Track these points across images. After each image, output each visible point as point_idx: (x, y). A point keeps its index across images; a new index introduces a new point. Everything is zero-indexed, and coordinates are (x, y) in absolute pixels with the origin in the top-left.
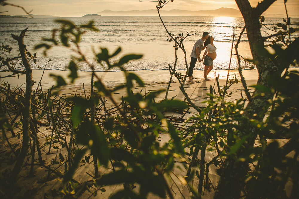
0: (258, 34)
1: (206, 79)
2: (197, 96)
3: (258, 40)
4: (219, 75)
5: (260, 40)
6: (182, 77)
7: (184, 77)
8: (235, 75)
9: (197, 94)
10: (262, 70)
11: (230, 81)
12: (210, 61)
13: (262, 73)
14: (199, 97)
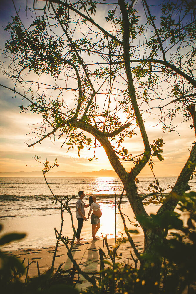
0: (136, 195)
1: (95, 239)
2: (88, 259)
3: (137, 200)
4: (106, 235)
5: (138, 199)
6: (69, 241)
7: (72, 241)
8: (122, 234)
9: (87, 258)
10: (146, 228)
11: (118, 241)
12: (97, 219)
13: (146, 231)
14: (90, 260)
